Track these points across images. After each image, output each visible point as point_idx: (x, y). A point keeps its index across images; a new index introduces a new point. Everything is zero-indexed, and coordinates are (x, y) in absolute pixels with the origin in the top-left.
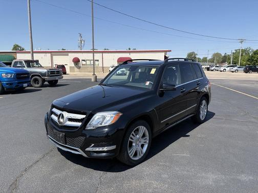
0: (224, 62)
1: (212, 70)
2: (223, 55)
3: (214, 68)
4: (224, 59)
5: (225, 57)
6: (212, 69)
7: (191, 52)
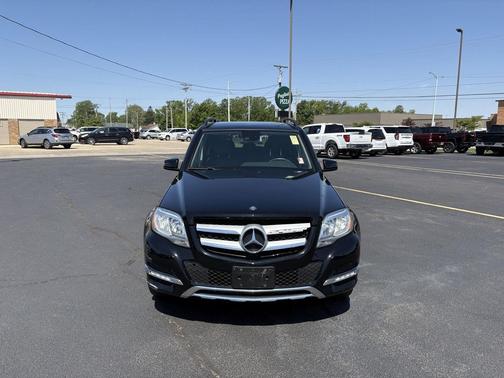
0: (149, 123)
1: (144, 138)
2: (146, 110)
3: (147, 133)
4: (149, 118)
5: (150, 113)
6: (145, 134)
7: (83, 100)
